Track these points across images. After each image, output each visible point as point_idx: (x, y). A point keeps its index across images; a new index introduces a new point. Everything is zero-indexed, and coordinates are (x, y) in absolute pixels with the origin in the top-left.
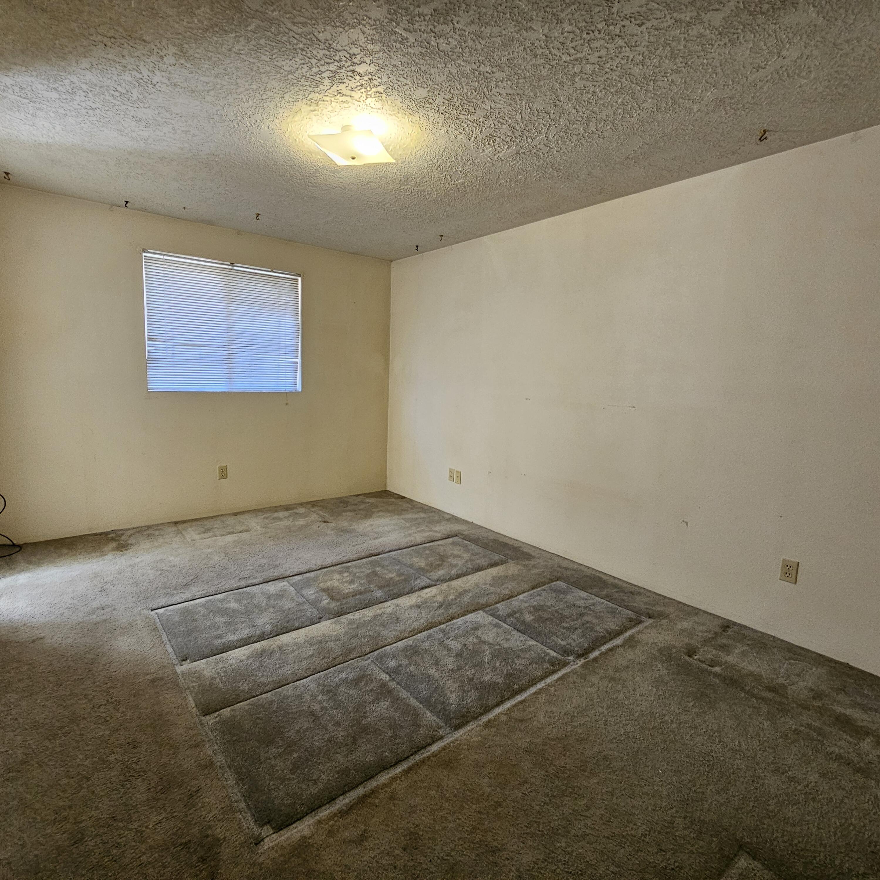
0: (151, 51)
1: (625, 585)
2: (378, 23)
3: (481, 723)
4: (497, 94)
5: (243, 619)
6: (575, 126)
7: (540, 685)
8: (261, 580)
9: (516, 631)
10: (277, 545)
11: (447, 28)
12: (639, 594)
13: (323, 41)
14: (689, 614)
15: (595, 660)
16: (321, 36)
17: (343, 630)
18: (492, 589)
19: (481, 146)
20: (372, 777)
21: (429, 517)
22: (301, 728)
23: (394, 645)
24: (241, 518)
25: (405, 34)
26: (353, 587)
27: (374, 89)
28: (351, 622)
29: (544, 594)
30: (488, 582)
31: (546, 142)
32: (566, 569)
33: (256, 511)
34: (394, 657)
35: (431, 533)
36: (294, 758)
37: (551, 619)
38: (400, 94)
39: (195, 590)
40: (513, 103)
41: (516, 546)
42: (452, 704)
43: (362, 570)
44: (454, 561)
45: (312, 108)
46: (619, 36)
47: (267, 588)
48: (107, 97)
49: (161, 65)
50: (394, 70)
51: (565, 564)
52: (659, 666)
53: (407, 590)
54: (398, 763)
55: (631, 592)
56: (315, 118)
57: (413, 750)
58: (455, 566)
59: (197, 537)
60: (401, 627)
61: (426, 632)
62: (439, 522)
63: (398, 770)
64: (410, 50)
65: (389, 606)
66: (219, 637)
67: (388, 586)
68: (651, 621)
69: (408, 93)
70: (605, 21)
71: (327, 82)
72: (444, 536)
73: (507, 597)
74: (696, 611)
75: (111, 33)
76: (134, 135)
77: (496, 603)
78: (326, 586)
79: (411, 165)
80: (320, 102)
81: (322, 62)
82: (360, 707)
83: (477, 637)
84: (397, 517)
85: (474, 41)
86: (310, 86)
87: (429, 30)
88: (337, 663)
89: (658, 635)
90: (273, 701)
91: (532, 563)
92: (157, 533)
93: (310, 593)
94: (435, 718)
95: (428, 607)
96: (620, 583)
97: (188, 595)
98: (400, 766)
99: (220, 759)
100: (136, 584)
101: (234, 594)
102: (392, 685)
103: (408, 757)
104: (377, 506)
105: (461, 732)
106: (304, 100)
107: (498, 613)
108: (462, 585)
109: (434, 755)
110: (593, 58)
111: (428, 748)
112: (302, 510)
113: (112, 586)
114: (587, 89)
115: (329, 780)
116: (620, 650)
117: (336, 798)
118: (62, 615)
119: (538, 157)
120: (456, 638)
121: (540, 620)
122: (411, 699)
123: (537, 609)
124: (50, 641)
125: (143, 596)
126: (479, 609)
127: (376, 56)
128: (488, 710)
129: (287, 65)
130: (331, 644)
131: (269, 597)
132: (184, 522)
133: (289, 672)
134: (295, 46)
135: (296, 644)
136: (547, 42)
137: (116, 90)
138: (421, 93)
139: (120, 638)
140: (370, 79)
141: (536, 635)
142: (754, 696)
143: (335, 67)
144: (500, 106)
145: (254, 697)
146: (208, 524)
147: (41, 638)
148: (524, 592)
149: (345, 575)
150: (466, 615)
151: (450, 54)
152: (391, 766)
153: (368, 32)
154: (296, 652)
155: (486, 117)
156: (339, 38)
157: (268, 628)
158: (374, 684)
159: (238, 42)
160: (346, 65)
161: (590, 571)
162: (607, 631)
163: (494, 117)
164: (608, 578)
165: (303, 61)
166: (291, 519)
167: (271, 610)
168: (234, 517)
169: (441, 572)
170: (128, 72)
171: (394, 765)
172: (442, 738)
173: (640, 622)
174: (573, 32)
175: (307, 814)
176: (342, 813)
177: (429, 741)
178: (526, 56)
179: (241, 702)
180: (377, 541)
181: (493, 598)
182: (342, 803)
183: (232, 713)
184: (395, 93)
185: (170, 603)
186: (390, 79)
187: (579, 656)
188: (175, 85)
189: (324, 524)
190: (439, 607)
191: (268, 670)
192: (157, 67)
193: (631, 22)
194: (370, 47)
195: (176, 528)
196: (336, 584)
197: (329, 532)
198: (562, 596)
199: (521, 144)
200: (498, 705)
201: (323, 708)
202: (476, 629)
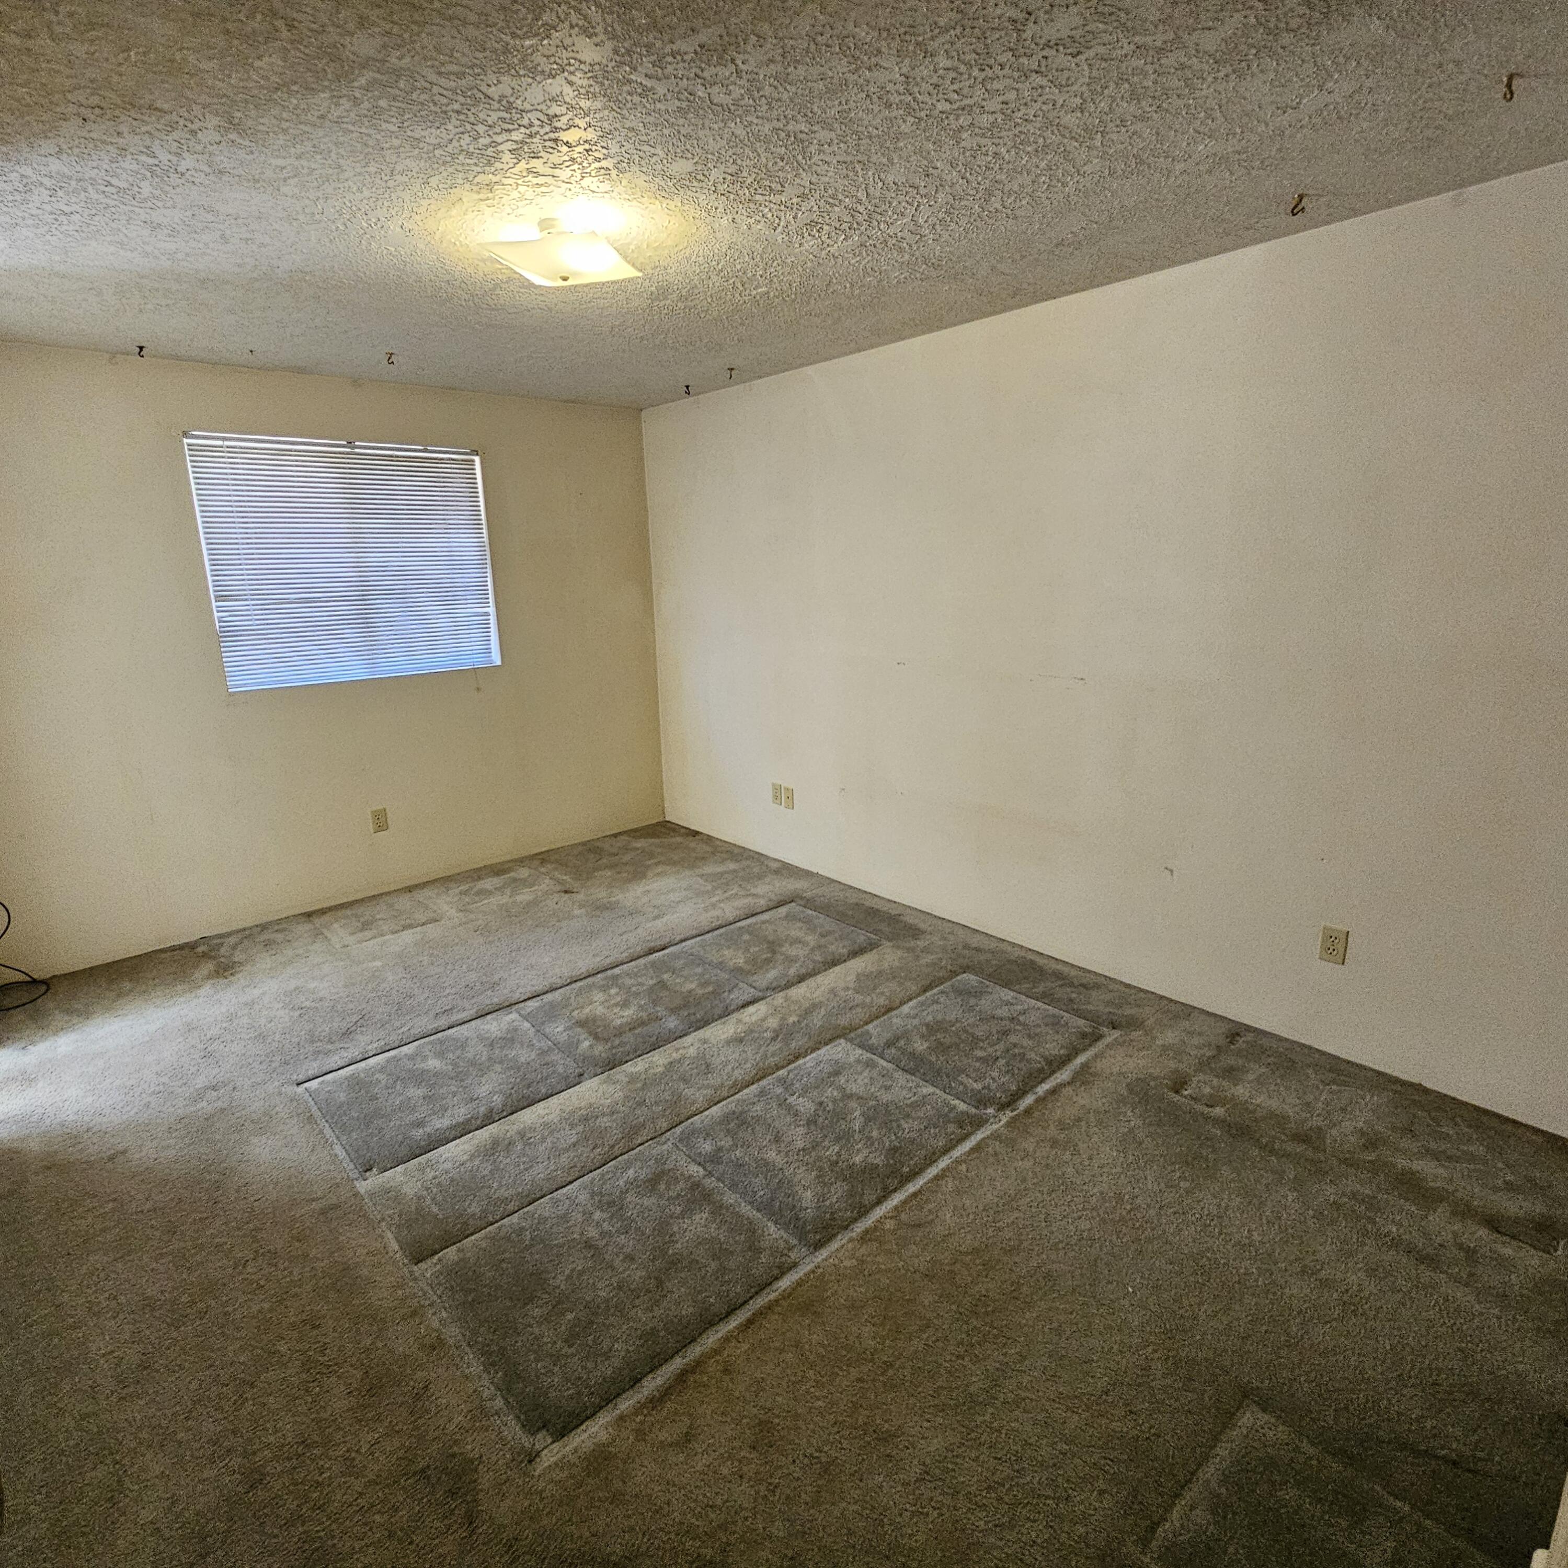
0: (173, 126)
1: (1073, 973)
2: (597, 67)
3: (854, 1234)
4: (820, 163)
5: (454, 1089)
6: (963, 203)
7: (943, 1163)
8: (472, 1013)
9: (900, 1072)
10: (491, 943)
11: (726, 72)
12: (1097, 986)
13: (497, 98)
14: (1176, 1017)
15: (1028, 1111)
16: (492, 91)
17: (621, 1093)
18: (859, 998)
19: (796, 239)
20: (694, 1340)
21: (744, 869)
22: (573, 1270)
23: (707, 1113)
24: (420, 895)
25: (648, 83)
26: (628, 1013)
27: (597, 165)
28: (633, 1079)
29: (942, 999)
30: (852, 985)
31: (912, 228)
32: (977, 950)
33: (445, 881)
34: (708, 1135)
35: (750, 900)
36: (569, 1321)
37: (957, 1045)
38: (644, 170)
39: (364, 1041)
40: (851, 174)
41: (894, 912)
42: (807, 1208)
43: (640, 980)
44: (793, 951)
45: (481, 196)
46: (1037, 72)
47: (487, 1027)
48: (95, 196)
49: (191, 144)
50: (630, 135)
51: (975, 941)
52: (1129, 1113)
53: (718, 1011)
54: (731, 1312)
55: (1083, 986)
56: (488, 211)
57: (753, 1290)
58: (791, 960)
59: (351, 940)
60: (714, 1080)
61: (755, 1086)
62: (760, 877)
63: (734, 1323)
64: (658, 105)
65: (691, 1044)
66: (420, 1124)
67: (686, 1006)
68: (1116, 1034)
69: (659, 167)
70: (1011, 50)
71: (507, 157)
72: (771, 904)
73: (883, 1010)
74: (1188, 1011)
75: (95, 100)
76: (149, 249)
77: (867, 1023)
78: (583, 1017)
79: (669, 271)
80: (496, 187)
81: (498, 130)
82: (662, 1227)
83: (842, 1089)
84: (687, 872)
85: (776, 88)
86: (476, 164)
87: (692, 75)
88: (617, 1153)
89: (1128, 1059)
90: (522, 1229)
91: (921, 943)
92: (279, 937)
93: (558, 1029)
94: (782, 1232)
95: (755, 1040)
96: (1066, 970)
97: (354, 1052)
98: (733, 1317)
99: (453, 1333)
100: (262, 1037)
101: (431, 1043)
102: (710, 1183)
103: (745, 1302)
104: (651, 855)
105: (824, 1253)
106: (467, 186)
107: (870, 1042)
108: (808, 995)
109: (787, 1295)
110: (993, 104)
111: (775, 1286)
112: (523, 873)
113: (222, 1046)
114: (984, 149)
115: (628, 1351)
116: (1068, 1090)
117: (641, 1379)
118: (148, 1105)
119: (901, 250)
120: (805, 1092)
121: (941, 1048)
122: (743, 1204)
123: (932, 1029)
124: (137, 1156)
125: (277, 1058)
126: (838, 1037)
127: (596, 115)
128: (863, 1211)
129: (432, 135)
130: (604, 1122)
131: (491, 1045)
132: (323, 912)
133: (541, 1176)
134: (444, 108)
135: (546, 1125)
136: (908, 83)
137: (109, 184)
138: (682, 167)
139: (255, 1140)
140: (587, 151)
141: (933, 1075)
142: (1272, 1152)
143: (522, 136)
144: (827, 179)
145: (492, 1224)
146: (367, 912)
147: (124, 1152)
148: (911, 999)
149: (613, 991)
150: (818, 1049)
151: (732, 108)
152: (721, 1319)
153: (580, 82)
154: (549, 1140)
155: (803, 197)
156: (526, 93)
157: (497, 1100)
158: (682, 1184)
159: (337, 105)
160: (542, 132)
161: (1018, 953)
162: (1046, 1059)
163: (817, 196)
164: (1046, 961)
165: (461, 129)
166: (508, 891)
167: (498, 1068)
168: (409, 895)
169: (772, 974)
170: (129, 157)
171: (726, 1317)
172: (795, 1265)
173: (1100, 1037)
174: (955, 69)
175: (601, 1408)
176: (655, 1402)
177: (776, 1272)
178: (871, 106)
179: (472, 1234)
180: (659, 923)
181: (860, 1014)
182: (651, 1385)
183: (461, 1255)
184: (635, 168)
185: (325, 1069)
186: (623, 149)
187: (1002, 1107)
188: (220, 172)
189: (567, 896)
190: (774, 1039)
191: (507, 1175)
192: (185, 148)
193: (1057, 50)
194: (584, 104)
195: (310, 926)
196: (600, 1010)
197: (577, 912)
198: (972, 1001)
199: (868, 233)
200: (879, 1202)
201: (603, 1234)
202: (837, 1073)
